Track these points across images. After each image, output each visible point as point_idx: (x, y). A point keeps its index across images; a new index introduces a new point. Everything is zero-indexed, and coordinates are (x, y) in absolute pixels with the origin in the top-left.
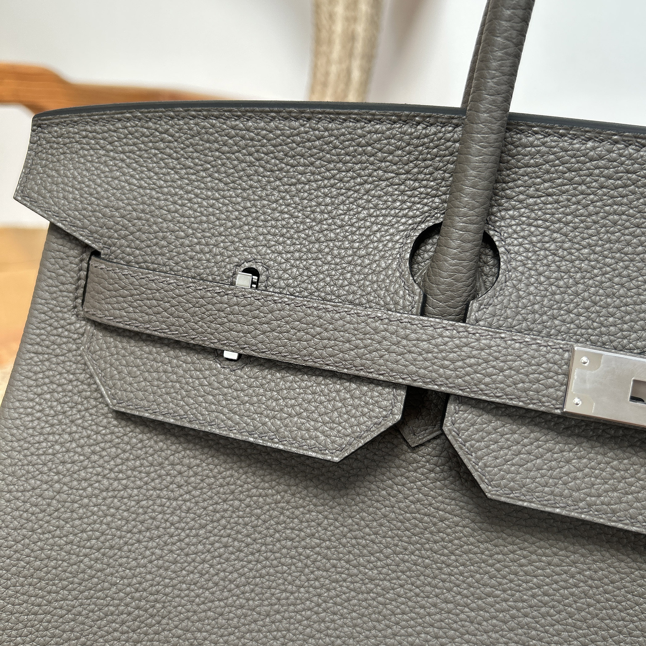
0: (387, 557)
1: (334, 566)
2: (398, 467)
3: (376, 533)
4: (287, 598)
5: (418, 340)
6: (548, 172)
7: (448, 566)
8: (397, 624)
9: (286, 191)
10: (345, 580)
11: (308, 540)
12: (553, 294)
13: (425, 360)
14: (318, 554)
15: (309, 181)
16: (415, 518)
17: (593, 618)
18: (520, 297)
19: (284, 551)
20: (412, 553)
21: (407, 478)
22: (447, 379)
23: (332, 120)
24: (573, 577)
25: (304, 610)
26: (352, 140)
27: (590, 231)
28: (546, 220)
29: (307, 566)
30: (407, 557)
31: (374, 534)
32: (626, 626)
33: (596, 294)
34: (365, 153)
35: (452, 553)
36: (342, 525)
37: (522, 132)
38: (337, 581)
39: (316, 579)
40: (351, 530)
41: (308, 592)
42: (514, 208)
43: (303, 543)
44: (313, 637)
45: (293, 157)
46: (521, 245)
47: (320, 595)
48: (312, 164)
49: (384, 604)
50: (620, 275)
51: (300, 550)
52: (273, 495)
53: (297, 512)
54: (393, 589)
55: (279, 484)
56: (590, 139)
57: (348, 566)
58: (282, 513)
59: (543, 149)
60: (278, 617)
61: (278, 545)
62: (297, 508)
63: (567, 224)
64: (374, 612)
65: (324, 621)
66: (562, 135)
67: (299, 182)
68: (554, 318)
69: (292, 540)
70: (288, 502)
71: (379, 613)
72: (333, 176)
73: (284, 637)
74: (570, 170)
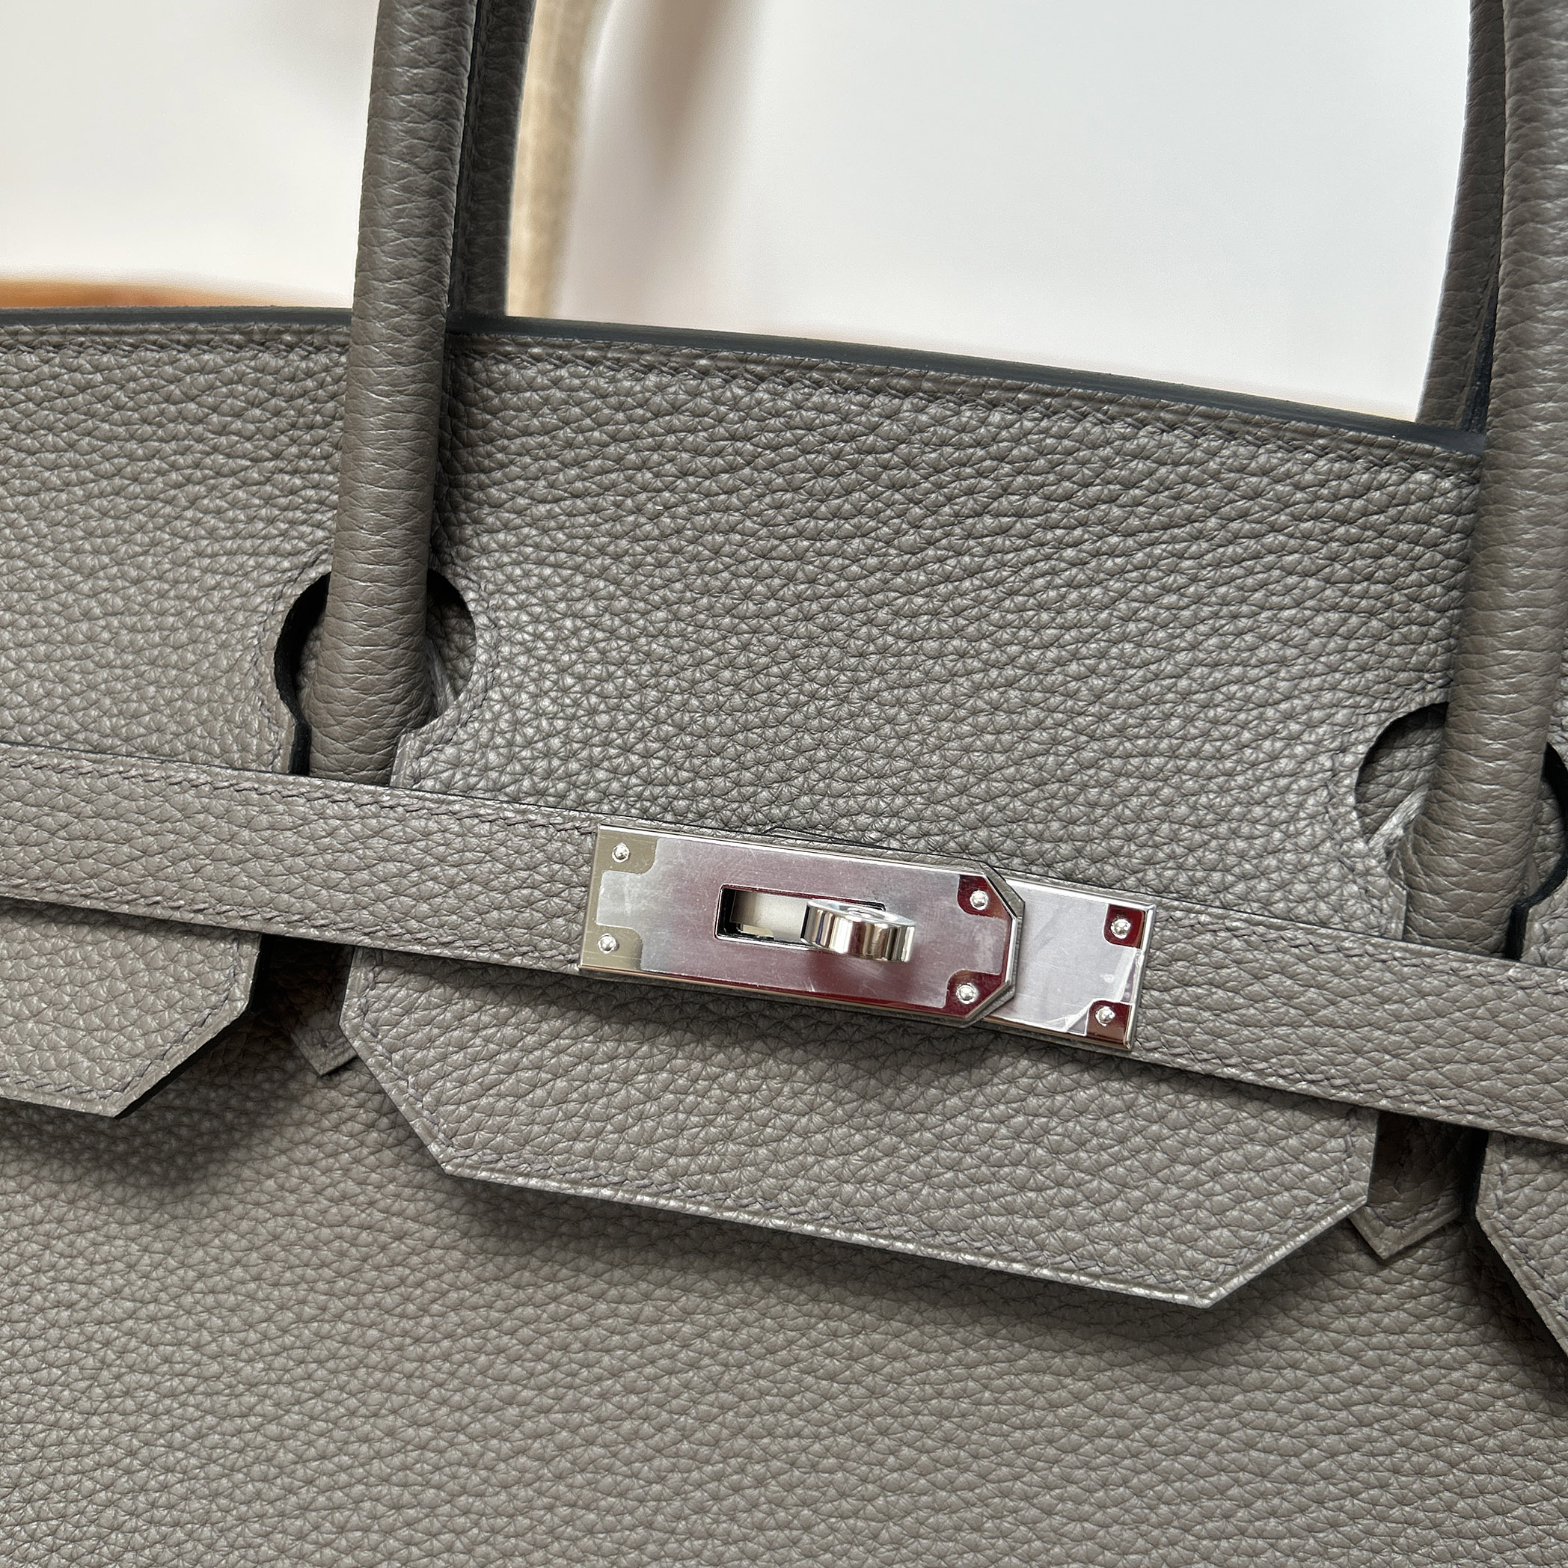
0: (285, 1331)
1: (167, 1360)
2: (299, 1124)
3: (257, 1278)
4: (60, 1443)
5: (272, 828)
6: (570, 445)
7: (417, 1340)
8: (309, 1482)
9: (17, 509)
10: (191, 1391)
11: (107, 1304)
12: (593, 712)
13: (290, 871)
14: (131, 1333)
15: (67, 484)
16: (340, 1237)
17: (734, 1435)
18: (516, 724)
19: (54, 1333)
20: (339, 1317)
21: (319, 1146)
22: (336, 912)
23: (109, 348)
24: (685, 1346)
25: (98, 1465)
26: (153, 388)
27: (667, 572)
28: (574, 552)
29: (104, 1364)
30: (327, 1326)
31: (254, 1279)
32: (804, 1450)
33: (684, 707)
34: (182, 417)
35: (424, 1310)
36: (182, 1264)
37: (508, 357)
38: (173, 1394)
39: (127, 1393)
40: (201, 1276)
41: (107, 1424)
42: (507, 527)
43: (97, 1312)
44: (117, 1528)
45: (30, 431)
46: (522, 607)
47: (134, 1430)
48: (71, 446)
49: (280, 1439)
50: (731, 665)
51: (90, 1329)
52: (25, 1207)
53: (81, 1242)
54: (298, 1402)
55: (38, 1179)
56: (649, 368)
57: (197, 1357)
58: (47, 1247)
59: (558, 394)
60: (41, 1487)
61: (39, 1320)
62: (80, 1232)
63: (617, 558)
64: (257, 1460)
65: (143, 1489)
66: (592, 362)
67: (45, 485)
68: (592, 764)
69: (70, 1306)
70: (60, 1221)
71: (269, 1460)
72: (119, 472)
73: (53, 1533)
74: (615, 438)
